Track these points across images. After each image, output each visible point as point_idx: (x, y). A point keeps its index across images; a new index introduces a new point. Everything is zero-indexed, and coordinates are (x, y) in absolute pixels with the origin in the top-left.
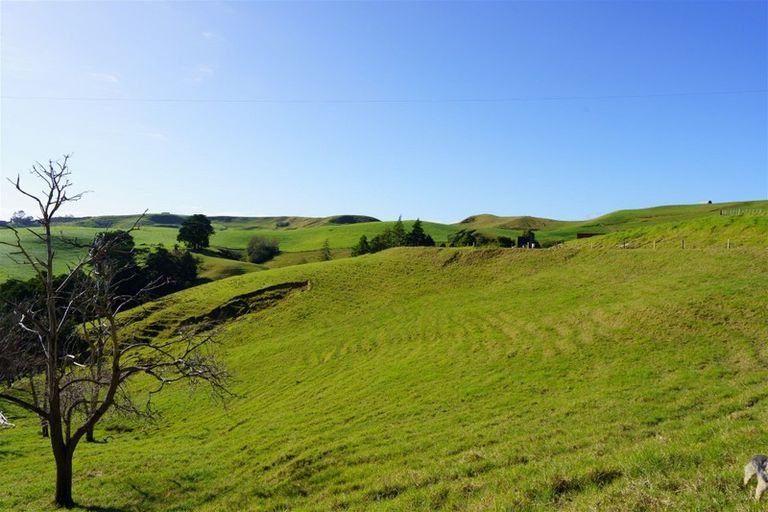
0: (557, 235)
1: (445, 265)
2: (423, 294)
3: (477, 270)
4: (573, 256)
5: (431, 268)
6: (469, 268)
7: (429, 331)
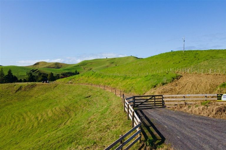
0: (66, 70)
1: (16, 92)
2: (6, 105)
3: (27, 93)
4: (56, 86)
5: (11, 93)
6: (25, 92)
7: (3, 123)
